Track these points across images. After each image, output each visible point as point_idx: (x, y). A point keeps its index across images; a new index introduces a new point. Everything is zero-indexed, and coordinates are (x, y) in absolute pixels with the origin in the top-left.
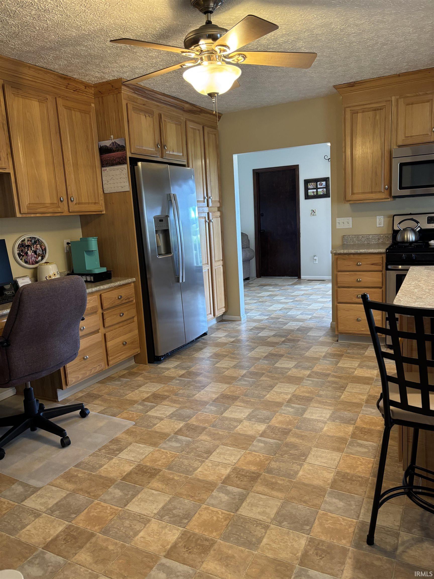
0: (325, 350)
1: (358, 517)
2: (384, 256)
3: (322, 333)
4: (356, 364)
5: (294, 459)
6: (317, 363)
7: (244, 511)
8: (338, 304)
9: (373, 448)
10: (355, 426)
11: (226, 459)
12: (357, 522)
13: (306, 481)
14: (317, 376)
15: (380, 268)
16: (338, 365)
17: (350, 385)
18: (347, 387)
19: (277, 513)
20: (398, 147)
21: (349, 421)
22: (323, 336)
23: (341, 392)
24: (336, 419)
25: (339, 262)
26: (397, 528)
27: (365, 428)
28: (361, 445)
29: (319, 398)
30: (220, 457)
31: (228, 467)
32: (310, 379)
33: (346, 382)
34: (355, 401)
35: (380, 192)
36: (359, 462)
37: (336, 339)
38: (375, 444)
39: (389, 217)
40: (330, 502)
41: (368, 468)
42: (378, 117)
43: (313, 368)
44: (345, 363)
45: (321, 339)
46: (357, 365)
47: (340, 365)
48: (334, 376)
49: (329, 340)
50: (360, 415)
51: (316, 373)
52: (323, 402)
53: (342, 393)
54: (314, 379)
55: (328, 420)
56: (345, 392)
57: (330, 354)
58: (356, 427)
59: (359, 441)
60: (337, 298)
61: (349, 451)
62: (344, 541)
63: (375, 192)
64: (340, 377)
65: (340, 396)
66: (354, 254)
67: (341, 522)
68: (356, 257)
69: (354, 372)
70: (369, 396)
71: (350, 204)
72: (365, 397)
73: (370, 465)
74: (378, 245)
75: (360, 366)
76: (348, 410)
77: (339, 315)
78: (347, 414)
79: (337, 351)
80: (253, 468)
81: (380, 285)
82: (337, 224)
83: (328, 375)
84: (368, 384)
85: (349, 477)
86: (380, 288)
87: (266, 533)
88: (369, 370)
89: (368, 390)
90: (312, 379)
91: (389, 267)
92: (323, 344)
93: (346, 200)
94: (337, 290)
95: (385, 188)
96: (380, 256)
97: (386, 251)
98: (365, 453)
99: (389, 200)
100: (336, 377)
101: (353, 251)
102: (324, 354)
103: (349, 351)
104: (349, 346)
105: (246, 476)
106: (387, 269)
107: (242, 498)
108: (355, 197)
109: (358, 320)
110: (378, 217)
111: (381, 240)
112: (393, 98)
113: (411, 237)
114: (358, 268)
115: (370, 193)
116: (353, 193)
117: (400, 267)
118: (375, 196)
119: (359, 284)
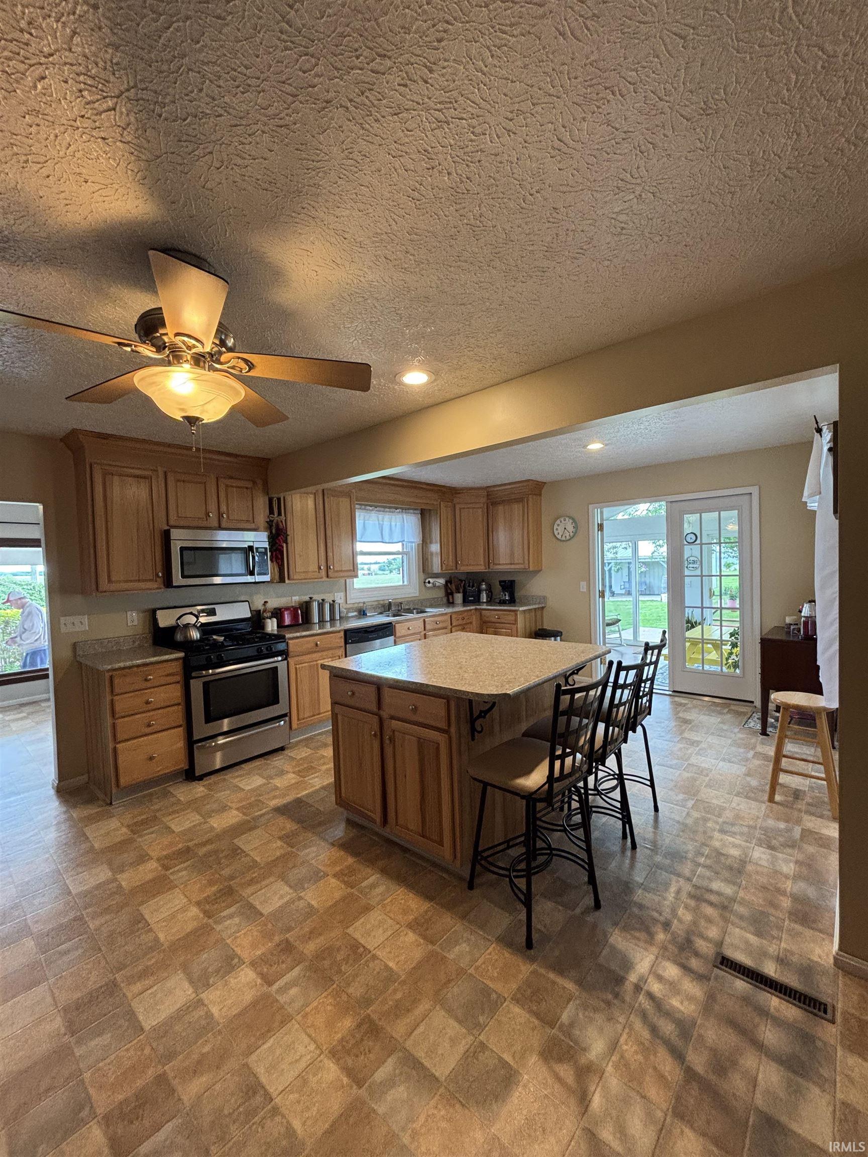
0: (114, 824)
2: (182, 661)
7: (443, 1068)
8: (118, 746)
11: (297, 1061)
13: (412, 965)
15: (176, 679)
19: (460, 1022)
20: (170, 527)
25: (116, 681)
30: (283, 1070)
31: (321, 1064)
35: (149, 580)
37: (102, 802)
39: (145, 611)
40: (458, 956)
60: (115, 735)
62: (523, 968)
63: (144, 580)
66: (138, 666)
68: (143, 669)
77: (120, 761)
80: (348, 1023)
81: (179, 700)
82: (62, 626)
86: (180, 704)
87: (492, 1051)
91: (191, 675)
93: (99, 591)
94: (114, 724)
95: (157, 576)
96: (177, 663)
105: (362, 1040)
106: (188, 678)
107: (413, 1064)
108: (114, 586)
109: (151, 758)
110: (129, 613)
111: (137, 643)
112: (159, 468)
113: (195, 635)
114: (149, 684)
115: (135, 581)
116: (110, 581)
117: (210, 671)
118: (142, 585)
119: (150, 707)
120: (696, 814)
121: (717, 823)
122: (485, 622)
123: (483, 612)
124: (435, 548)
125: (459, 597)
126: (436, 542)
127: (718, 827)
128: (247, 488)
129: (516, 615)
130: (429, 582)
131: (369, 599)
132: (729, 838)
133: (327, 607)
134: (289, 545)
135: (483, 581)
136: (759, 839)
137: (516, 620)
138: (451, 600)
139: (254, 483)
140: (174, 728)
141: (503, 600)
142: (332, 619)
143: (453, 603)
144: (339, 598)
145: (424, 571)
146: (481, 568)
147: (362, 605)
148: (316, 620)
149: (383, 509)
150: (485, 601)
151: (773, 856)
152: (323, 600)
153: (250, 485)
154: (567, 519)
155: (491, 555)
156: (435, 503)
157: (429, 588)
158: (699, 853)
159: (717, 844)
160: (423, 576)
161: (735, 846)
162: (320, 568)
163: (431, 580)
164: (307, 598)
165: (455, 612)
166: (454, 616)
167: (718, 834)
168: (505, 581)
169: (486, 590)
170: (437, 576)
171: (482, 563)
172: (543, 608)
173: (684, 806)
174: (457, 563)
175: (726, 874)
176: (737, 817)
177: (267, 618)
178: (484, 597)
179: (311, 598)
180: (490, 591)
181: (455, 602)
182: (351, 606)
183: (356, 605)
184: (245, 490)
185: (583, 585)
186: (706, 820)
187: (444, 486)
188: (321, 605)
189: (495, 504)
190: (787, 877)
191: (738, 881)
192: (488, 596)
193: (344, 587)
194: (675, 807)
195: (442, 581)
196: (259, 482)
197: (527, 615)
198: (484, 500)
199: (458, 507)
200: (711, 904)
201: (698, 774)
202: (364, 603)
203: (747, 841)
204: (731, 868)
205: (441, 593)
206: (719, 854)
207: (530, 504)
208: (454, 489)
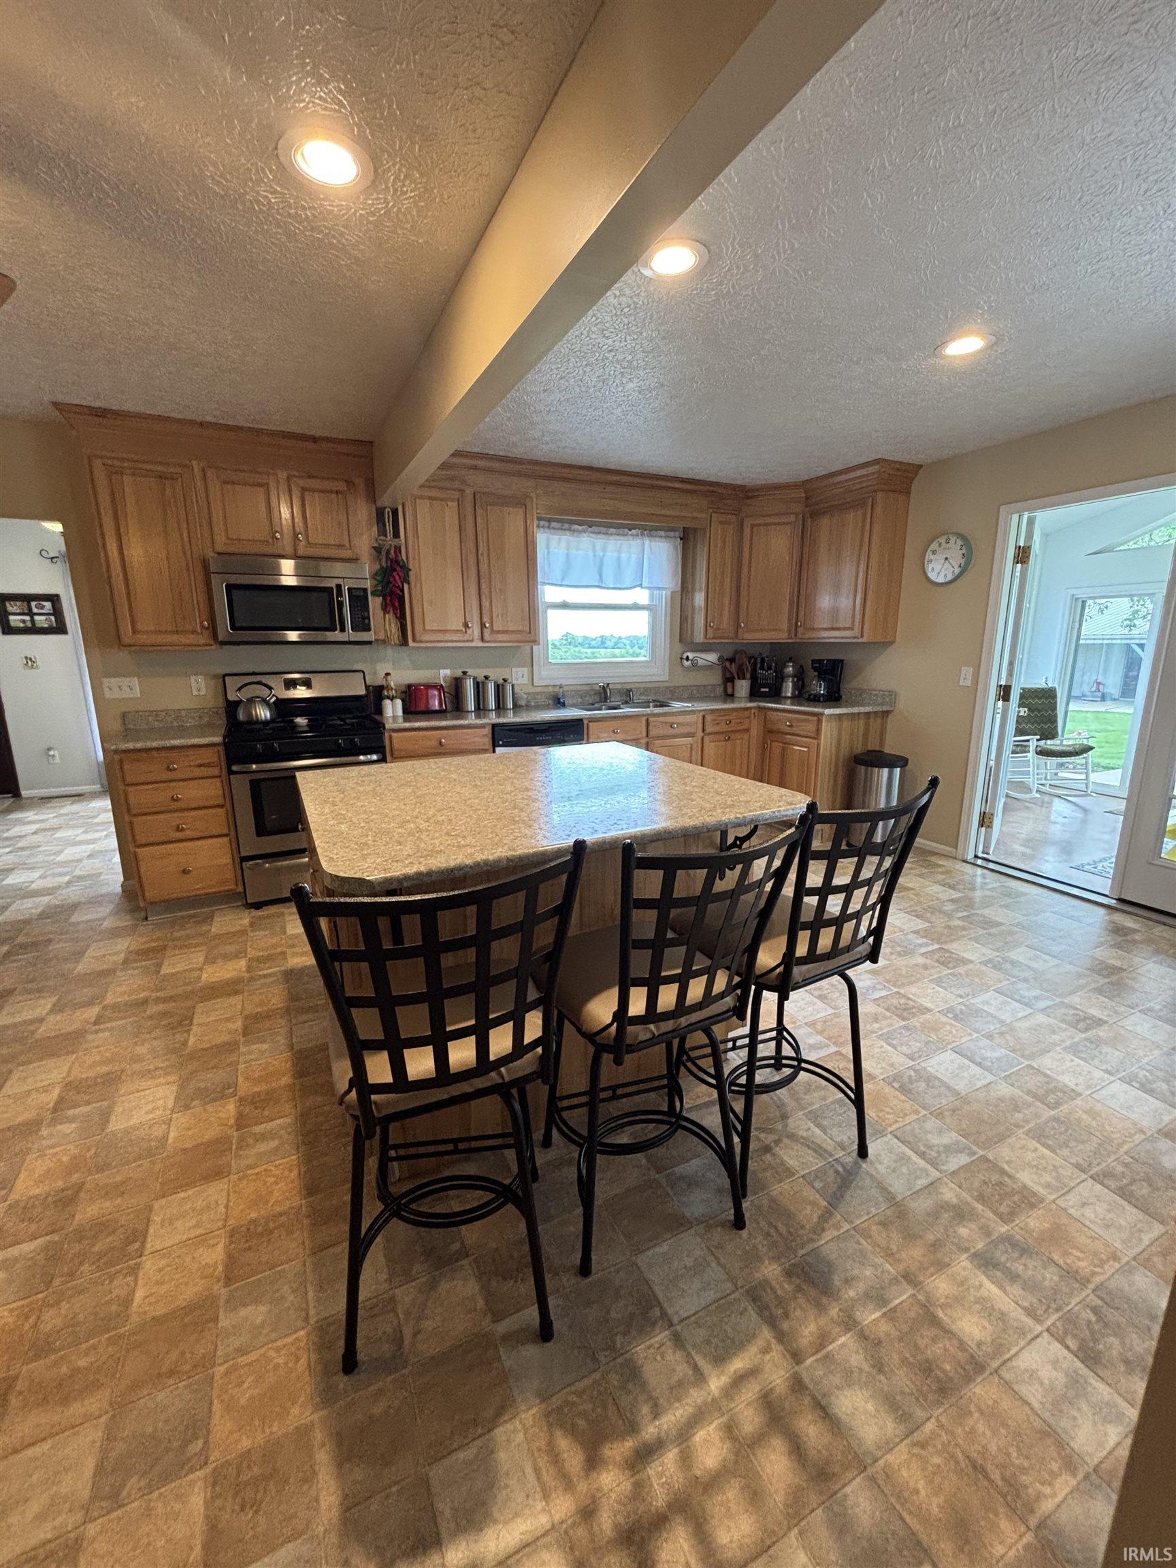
0: (122, 945)
1: (307, 1319)
2: (221, 749)
3: (105, 910)
4: (198, 958)
5: (110, 1264)
6: (112, 983)
8: (137, 850)
9: (289, 1130)
10: (237, 1097)
12: (308, 1334)
13: (160, 1311)
14: (119, 1012)
15: (216, 771)
16: (162, 972)
17: (199, 1008)
18: (195, 1016)
20: (216, 555)
21: (220, 1094)
22: (111, 914)
23: (185, 1032)
24: (192, 1100)
25: (126, 767)
26: (386, 1286)
27: (259, 1094)
28: (263, 1137)
29: (137, 1067)
32: (102, 1026)
33: (189, 1003)
34: (219, 1041)
35: (193, 632)
36: (268, 1179)
37: (143, 914)
38: (288, 1120)
39: (215, 677)
40: (234, 1327)
41: (292, 1182)
42: (168, 492)
43: (104, 998)
44: (173, 965)
45: (106, 924)
46: (201, 959)
47: (166, 969)
48: (159, 1000)
49: (126, 921)
50: (241, 1067)
51: (115, 1007)
52: (149, 1071)
53: (188, 1031)
54: (114, 1024)
55: (173, 1111)
56: (195, 1028)
57: (137, 953)
58: (241, 1099)
59: (258, 1129)
60: (133, 836)
61: (244, 1163)
62: (295, 1411)
63: (184, 632)
64: (171, 998)
65: (185, 1043)
66: (157, 749)
67: (275, 1361)
68: (163, 754)
69: (200, 978)
70: (246, 1017)
71: (130, 652)
72: (238, 1024)
73: (295, 1173)
74: (202, 729)
75: (210, 960)
76: (213, 1068)
77: (142, 870)
78: (212, 1078)
79: (152, 941)
81: (221, 801)
82: (106, 690)
83: (145, 1002)
84: (236, 993)
85: (260, 1229)
86: (222, 806)
88: (230, 963)
89: (239, 1007)
90: (109, 1025)
91: (234, 768)
92: (114, 933)
93: (119, 642)
94: (131, 823)
95: (203, 627)
96: (210, 750)
97: (224, 739)
98: (277, 1149)
99: (214, 647)
100: (164, 1000)
101: (155, 744)
102: (123, 955)
103: (175, 934)
104: (173, 923)
106: (230, 772)
108: (142, 638)
109: (185, 872)
110: (193, 678)
111: (206, 719)
112: (194, 463)
113: (263, 713)
114: (171, 775)
115: (173, 632)
116: (135, 631)
117: (254, 766)
118: (184, 640)
119: (175, 805)
120: (949, 1193)
121: (986, 1231)
122: (770, 732)
123: (770, 713)
124: (699, 599)
125: (743, 687)
126: (700, 590)
127: (980, 1245)
128: (337, 492)
129: (819, 722)
130: (687, 659)
131: (568, 680)
132: (987, 1283)
133: (491, 688)
134: (413, 584)
135: (791, 660)
136: (1070, 1321)
137: (818, 731)
138: (730, 691)
139: (349, 483)
140: (216, 836)
141: (815, 696)
142: (500, 707)
143: (732, 695)
144: (519, 677)
145: (681, 641)
146: (781, 637)
147: (557, 689)
148: (471, 705)
149: (603, 530)
150: (789, 694)
151: (1074, 1381)
152: (486, 677)
153: (342, 486)
154: (953, 539)
155: (802, 614)
156: (703, 515)
157: (688, 668)
158: (877, 1297)
159: (941, 1286)
160: (678, 647)
161: (987, 1309)
162: (466, 625)
163: (691, 655)
164: (459, 673)
165: (713, 711)
166: (709, 718)
167: (967, 1264)
168: (820, 661)
169: (793, 676)
170: (705, 648)
171: (785, 626)
172: (887, 713)
173: (934, 1164)
174: (738, 625)
175: (902, 1379)
176: (1057, 1235)
177: (388, 698)
178: (788, 688)
179: (464, 673)
180: (800, 677)
181: (737, 695)
182: (539, 690)
183: (551, 689)
184: (334, 496)
185: (967, 672)
186: (961, 1214)
187: (718, 484)
188: (479, 687)
189: (815, 515)
190: (1070, 1463)
191: (920, 1414)
192: (795, 687)
193: (529, 660)
194: (915, 1158)
195: (712, 657)
196: (360, 482)
197: (846, 724)
198: (799, 508)
199: (748, 523)
200: (797, 1449)
201: (1035, 1096)
202: (561, 687)
203: (1030, 1312)
204: (927, 1368)
205: (716, 678)
206: (929, 1317)
207: (879, 510)
208: (742, 488)
